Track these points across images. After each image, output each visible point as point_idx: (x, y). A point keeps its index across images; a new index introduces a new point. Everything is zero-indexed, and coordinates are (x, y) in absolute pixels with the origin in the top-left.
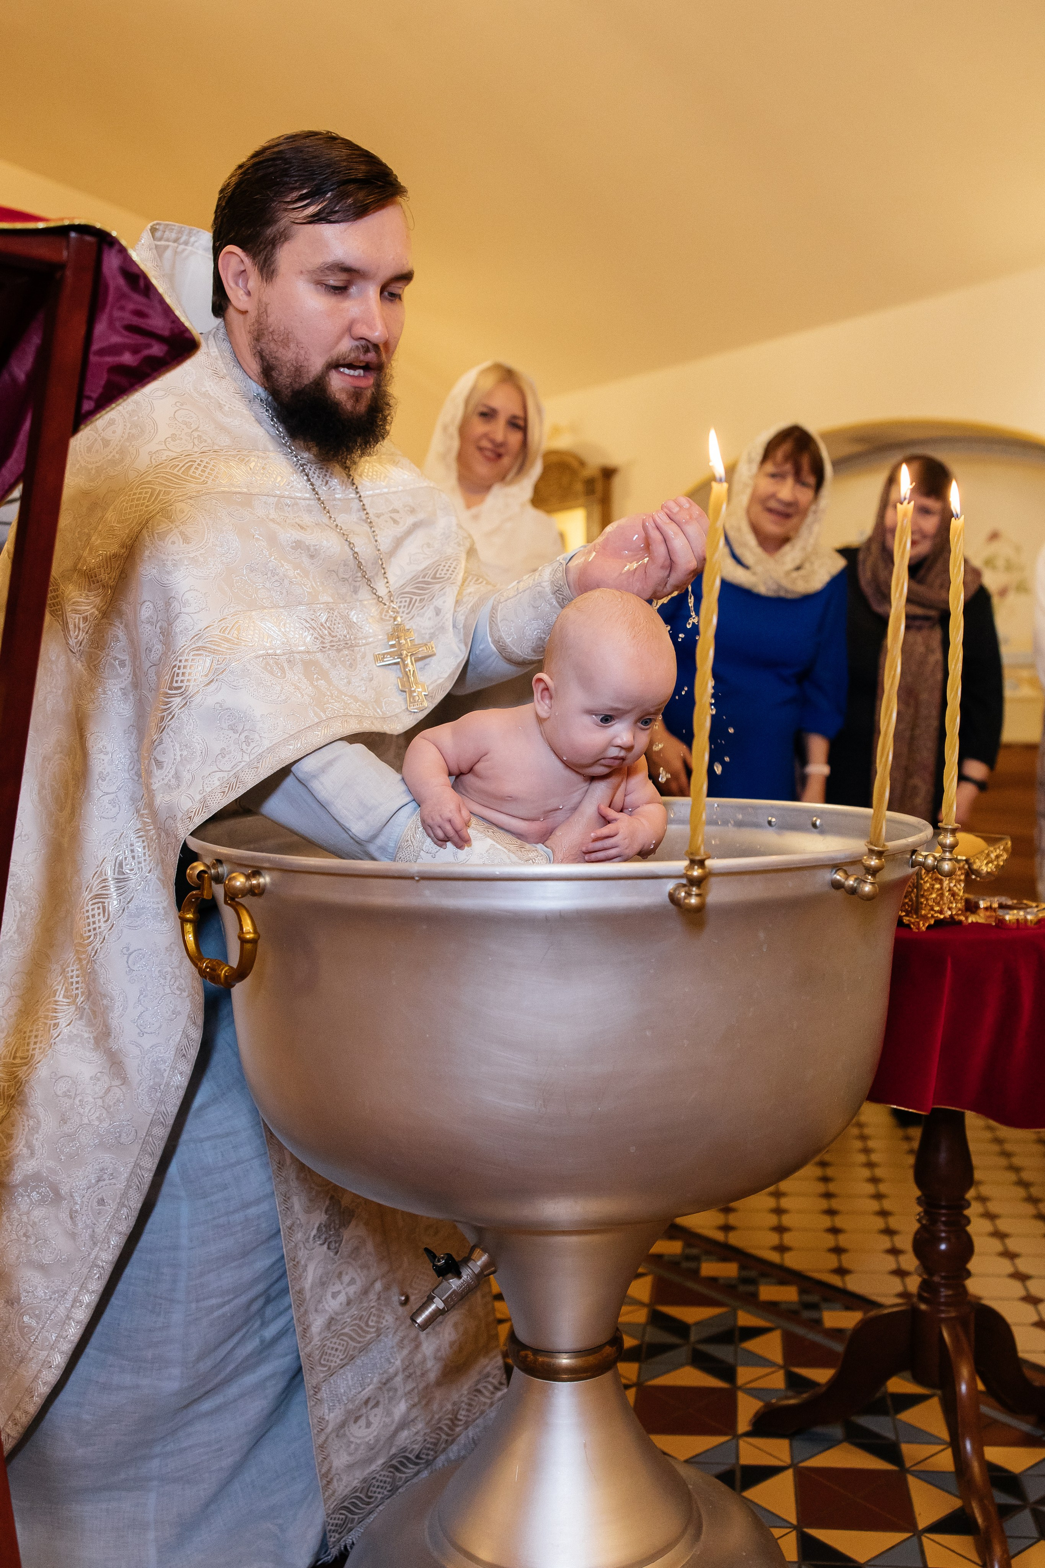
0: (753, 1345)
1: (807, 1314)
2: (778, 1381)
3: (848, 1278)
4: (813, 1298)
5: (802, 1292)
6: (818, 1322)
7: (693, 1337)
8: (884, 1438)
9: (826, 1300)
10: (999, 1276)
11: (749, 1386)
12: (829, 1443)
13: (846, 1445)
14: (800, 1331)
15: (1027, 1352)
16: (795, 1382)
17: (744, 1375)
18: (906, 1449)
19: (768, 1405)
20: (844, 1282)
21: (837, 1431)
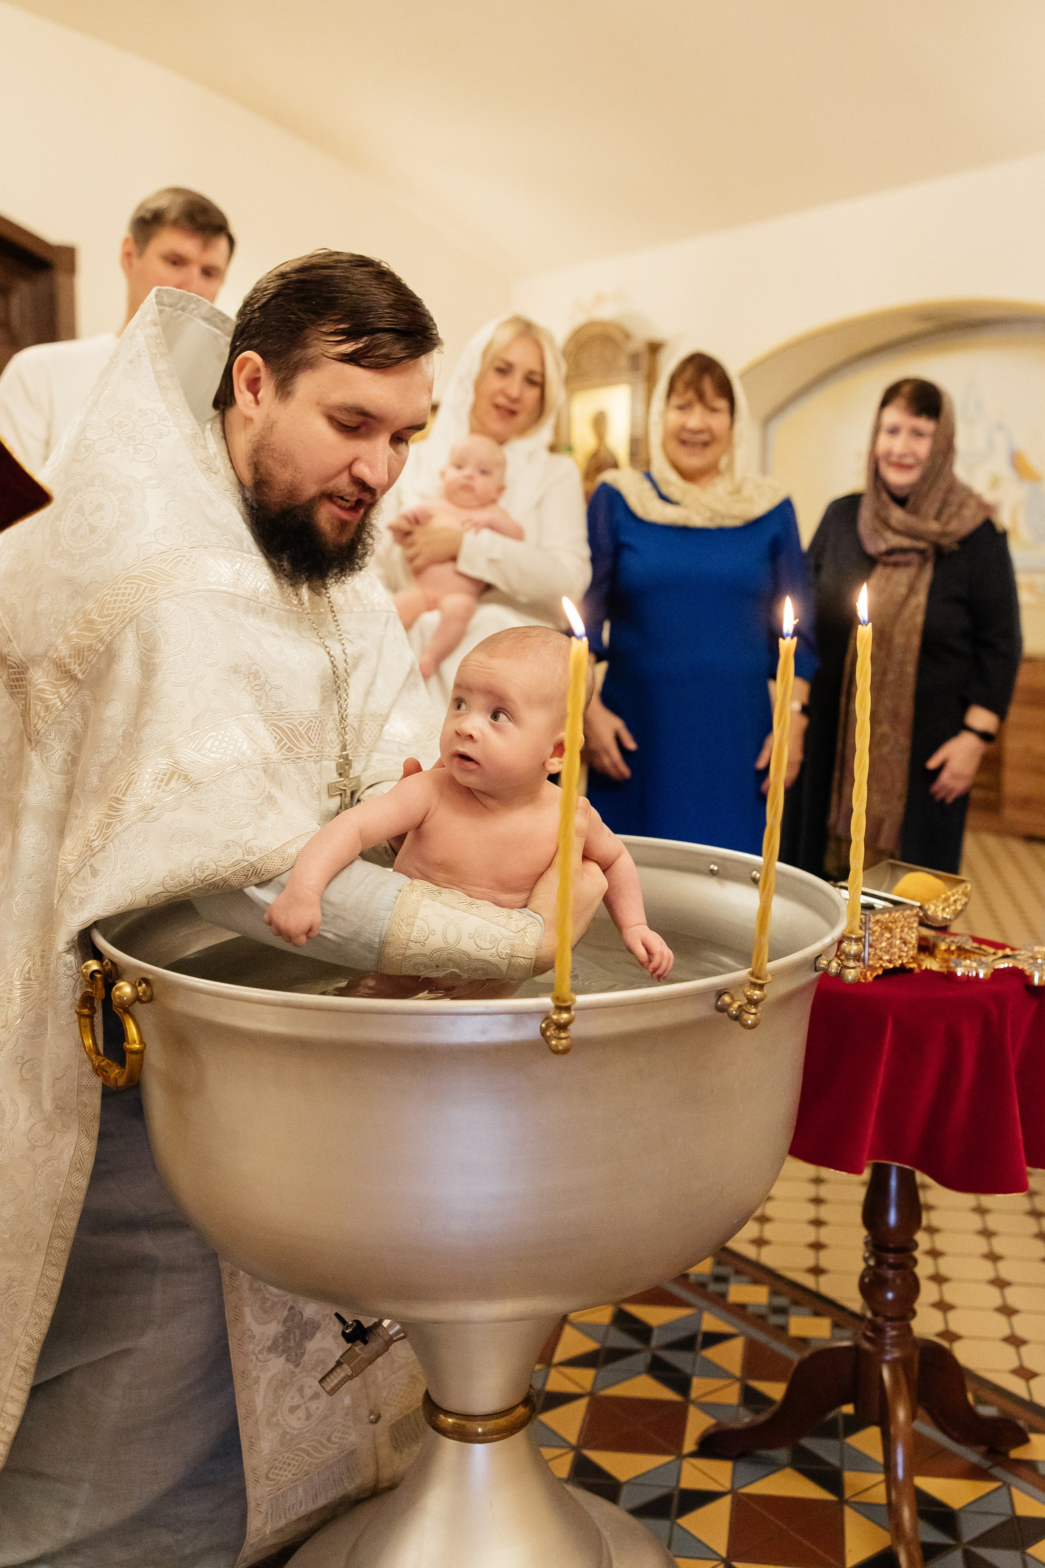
0: (713, 1354)
1: (775, 1320)
2: (731, 1395)
3: (823, 1279)
4: (782, 1301)
5: (774, 1293)
6: (784, 1328)
7: (654, 1343)
8: (827, 1464)
9: (796, 1303)
10: (976, 1281)
11: (704, 1400)
12: (773, 1467)
13: (788, 1471)
14: (762, 1337)
15: (991, 1371)
16: (751, 1398)
17: (699, 1386)
18: (849, 1477)
19: (717, 1425)
20: (817, 1282)
21: (782, 1454)
